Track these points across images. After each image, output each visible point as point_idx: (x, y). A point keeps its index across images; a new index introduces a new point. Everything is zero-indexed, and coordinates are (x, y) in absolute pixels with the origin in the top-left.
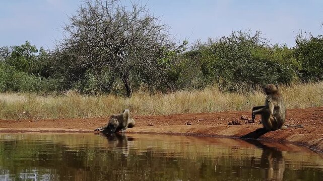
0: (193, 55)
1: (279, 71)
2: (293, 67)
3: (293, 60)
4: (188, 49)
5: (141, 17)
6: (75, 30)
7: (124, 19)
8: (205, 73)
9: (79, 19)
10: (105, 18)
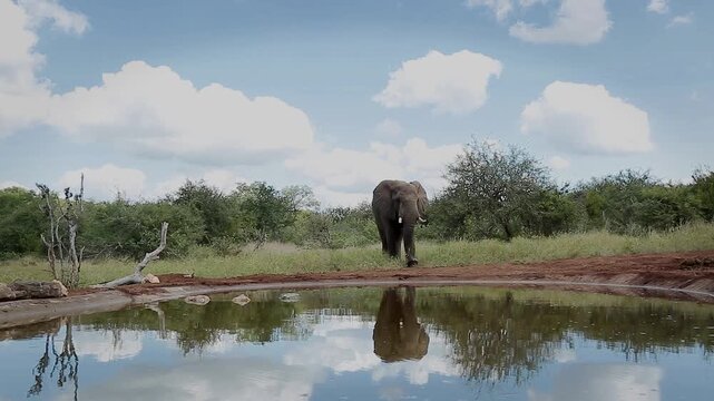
0: (577, 195)
1: (676, 209)
2: (692, 205)
3: (691, 197)
4: (571, 189)
5: (520, 160)
6: (453, 177)
7: (502, 163)
8: (592, 214)
9: (456, 166)
10: (481, 163)
